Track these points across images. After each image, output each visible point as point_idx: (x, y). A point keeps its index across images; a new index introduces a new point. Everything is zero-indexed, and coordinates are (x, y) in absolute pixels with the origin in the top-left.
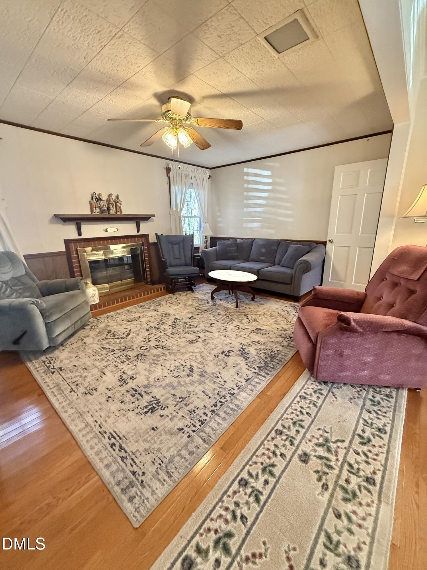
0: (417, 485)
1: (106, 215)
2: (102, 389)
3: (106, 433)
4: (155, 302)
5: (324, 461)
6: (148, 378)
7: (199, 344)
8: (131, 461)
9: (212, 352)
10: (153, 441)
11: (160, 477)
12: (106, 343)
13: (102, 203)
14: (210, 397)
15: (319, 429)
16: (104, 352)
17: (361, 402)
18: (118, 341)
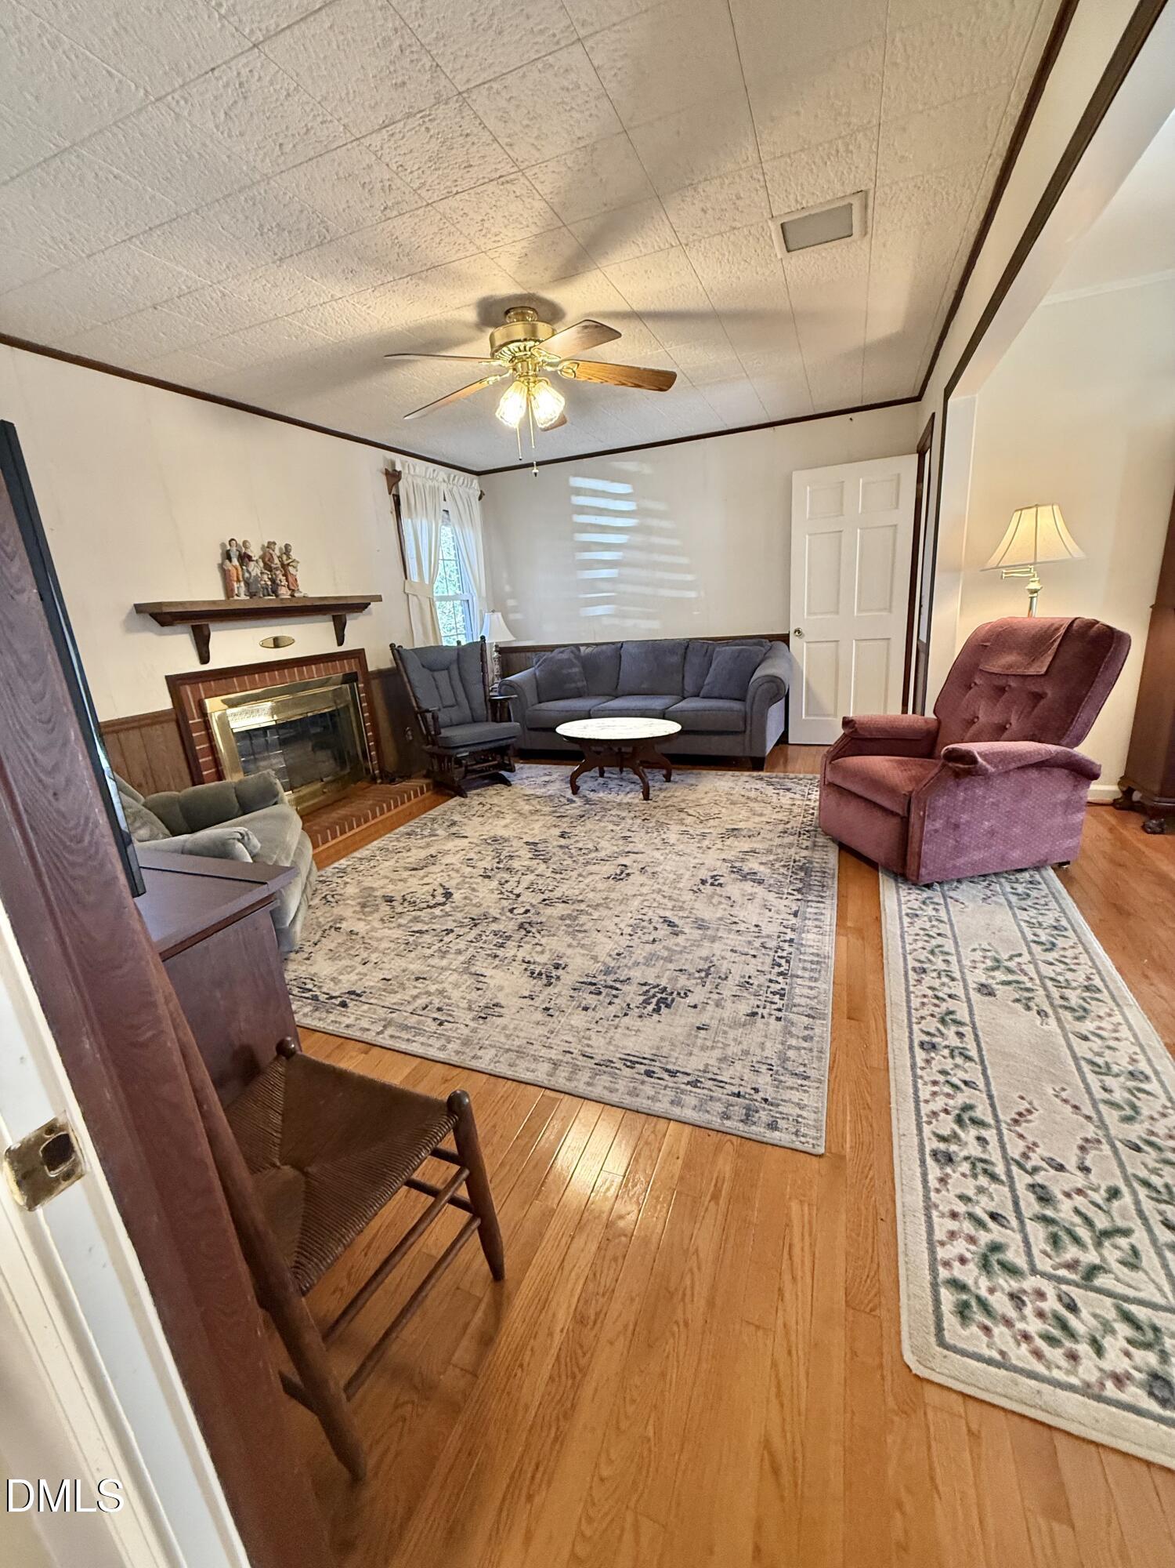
0: (1146, 977)
1: (269, 601)
2: (511, 1003)
3: (612, 1062)
4: (434, 820)
5: (1015, 985)
6: (595, 959)
7: (637, 878)
8: (711, 1082)
9: (681, 885)
10: (720, 1045)
11: (787, 1084)
12: (411, 921)
13: (255, 569)
14: (754, 956)
15: (974, 950)
16: (427, 938)
17: (1002, 900)
18: (437, 911)
